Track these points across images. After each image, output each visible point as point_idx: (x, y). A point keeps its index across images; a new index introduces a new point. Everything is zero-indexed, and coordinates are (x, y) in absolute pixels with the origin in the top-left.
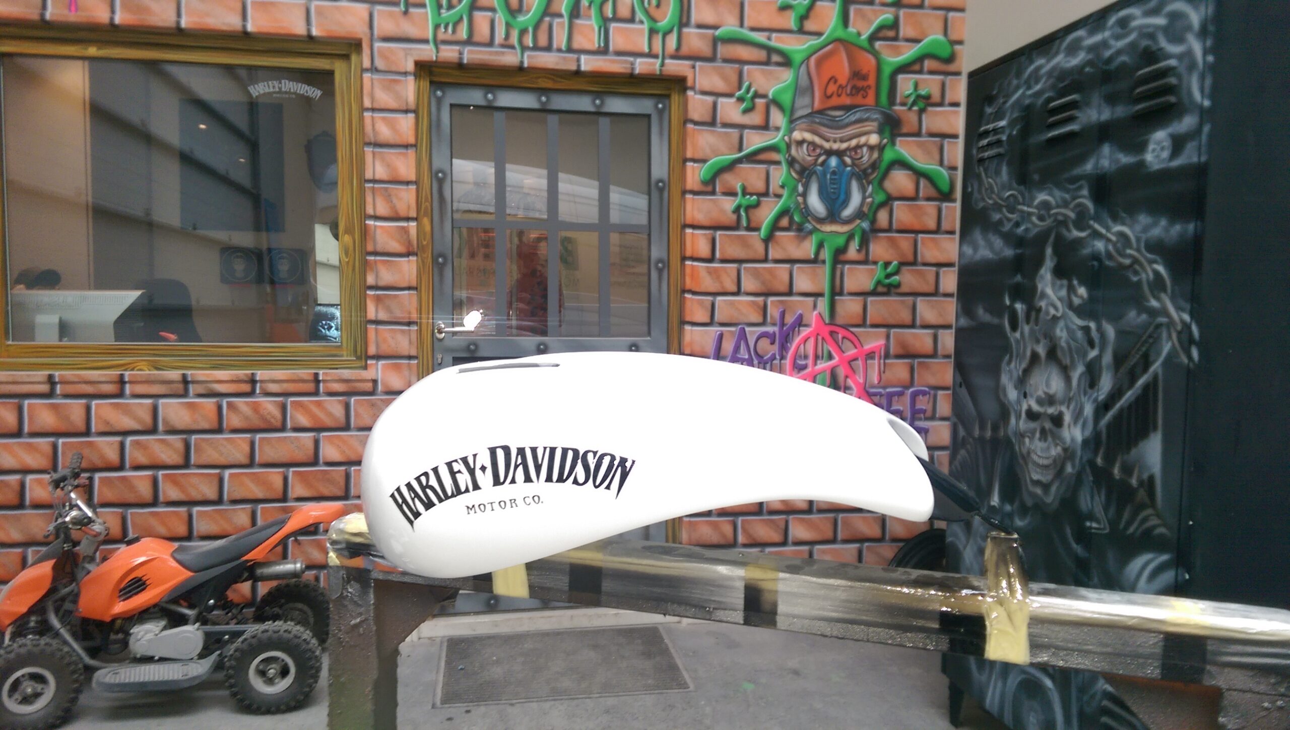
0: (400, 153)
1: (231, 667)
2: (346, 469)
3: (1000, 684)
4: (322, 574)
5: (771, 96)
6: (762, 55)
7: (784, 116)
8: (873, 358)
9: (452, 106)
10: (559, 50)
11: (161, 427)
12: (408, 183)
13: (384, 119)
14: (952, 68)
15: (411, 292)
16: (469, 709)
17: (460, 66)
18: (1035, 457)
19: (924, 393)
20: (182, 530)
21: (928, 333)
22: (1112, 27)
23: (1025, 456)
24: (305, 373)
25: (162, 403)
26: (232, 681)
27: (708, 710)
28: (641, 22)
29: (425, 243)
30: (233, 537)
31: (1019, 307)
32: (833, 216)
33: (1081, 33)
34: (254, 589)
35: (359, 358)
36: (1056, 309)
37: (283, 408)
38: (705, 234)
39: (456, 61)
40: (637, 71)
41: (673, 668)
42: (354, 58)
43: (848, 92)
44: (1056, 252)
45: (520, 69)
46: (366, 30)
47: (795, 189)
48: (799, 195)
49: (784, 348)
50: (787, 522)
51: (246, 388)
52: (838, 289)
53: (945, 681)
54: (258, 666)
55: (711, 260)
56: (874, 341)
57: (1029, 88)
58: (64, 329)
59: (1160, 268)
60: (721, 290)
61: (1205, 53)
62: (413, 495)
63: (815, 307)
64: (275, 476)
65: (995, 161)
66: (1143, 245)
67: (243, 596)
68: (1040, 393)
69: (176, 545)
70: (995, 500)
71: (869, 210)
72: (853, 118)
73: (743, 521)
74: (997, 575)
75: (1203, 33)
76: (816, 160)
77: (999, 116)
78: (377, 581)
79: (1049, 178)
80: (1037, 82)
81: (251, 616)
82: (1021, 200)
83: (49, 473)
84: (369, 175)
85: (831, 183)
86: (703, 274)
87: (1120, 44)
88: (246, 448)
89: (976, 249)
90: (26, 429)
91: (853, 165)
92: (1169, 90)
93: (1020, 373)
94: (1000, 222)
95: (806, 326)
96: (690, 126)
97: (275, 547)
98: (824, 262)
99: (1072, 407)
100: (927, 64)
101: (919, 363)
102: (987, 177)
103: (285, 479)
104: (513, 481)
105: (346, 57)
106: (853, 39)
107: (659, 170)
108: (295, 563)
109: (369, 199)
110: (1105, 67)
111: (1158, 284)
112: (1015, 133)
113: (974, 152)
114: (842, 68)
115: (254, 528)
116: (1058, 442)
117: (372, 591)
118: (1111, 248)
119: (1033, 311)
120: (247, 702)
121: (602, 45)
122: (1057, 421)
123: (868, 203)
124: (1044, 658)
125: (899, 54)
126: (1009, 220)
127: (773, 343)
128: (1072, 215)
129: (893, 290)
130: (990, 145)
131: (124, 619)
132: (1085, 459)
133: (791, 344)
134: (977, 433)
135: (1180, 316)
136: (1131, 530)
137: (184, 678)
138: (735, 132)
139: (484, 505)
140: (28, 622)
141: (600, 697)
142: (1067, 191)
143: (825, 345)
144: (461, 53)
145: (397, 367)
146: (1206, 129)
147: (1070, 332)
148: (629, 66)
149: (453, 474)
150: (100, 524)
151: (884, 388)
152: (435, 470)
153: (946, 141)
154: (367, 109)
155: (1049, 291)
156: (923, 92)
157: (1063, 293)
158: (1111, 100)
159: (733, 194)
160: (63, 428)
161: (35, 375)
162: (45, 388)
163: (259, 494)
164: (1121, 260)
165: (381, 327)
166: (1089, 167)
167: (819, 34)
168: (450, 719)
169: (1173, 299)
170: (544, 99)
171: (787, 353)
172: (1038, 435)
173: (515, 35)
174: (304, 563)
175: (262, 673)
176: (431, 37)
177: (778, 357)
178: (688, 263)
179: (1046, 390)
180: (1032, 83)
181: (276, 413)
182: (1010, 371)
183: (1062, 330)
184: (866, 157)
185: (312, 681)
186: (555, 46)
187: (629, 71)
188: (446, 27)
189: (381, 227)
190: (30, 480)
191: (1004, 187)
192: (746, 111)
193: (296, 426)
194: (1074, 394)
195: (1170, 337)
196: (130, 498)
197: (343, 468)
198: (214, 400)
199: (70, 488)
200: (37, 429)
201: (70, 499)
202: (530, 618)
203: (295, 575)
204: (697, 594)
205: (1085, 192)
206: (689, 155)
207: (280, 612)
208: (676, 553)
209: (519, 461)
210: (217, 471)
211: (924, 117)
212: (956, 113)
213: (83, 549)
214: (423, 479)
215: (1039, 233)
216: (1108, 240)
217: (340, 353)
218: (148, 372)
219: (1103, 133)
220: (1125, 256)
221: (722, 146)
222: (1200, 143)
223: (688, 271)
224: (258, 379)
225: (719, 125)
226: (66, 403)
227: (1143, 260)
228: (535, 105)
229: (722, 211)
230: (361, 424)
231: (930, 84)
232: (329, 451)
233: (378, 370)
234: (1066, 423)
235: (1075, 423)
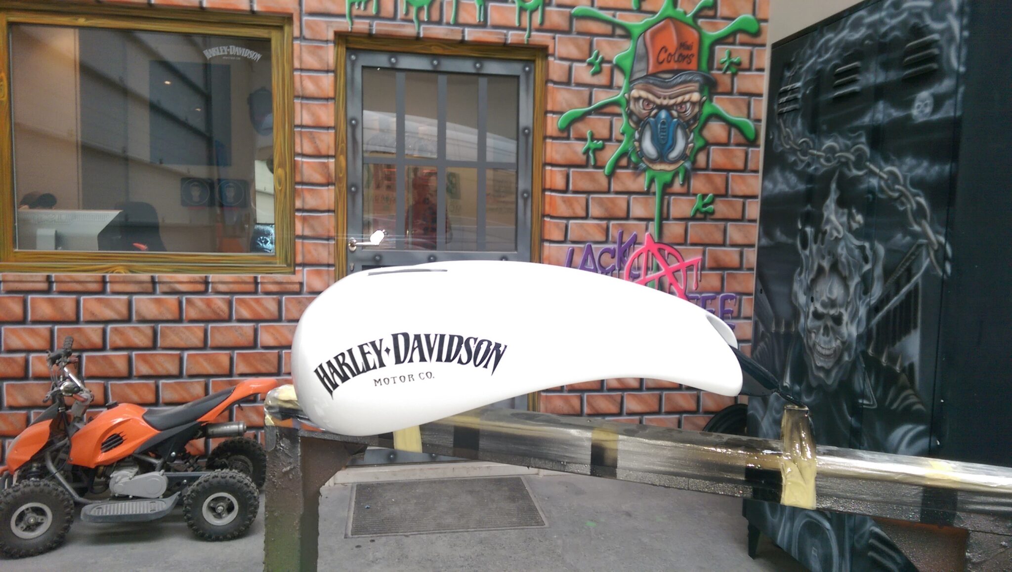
0: (323, 104)
1: (189, 505)
2: (279, 352)
3: (788, 525)
4: (259, 434)
5: (614, 62)
6: (608, 29)
7: (625, 78)
8: (692, 270)
9: (363, 67)
10: (448, 24)
11: (134, 317)
12: (328, 128)
13: (309, 77)
14: (758, 40)
15: (330, 214)
16: (373, 539)
17: (370, 36)
18: (819, 349)
19: (732, 298)
20: (151, 398)
21: (735, 251)
22: (888, 8)
23: (812, 347)
24: (247, 276)
25: (135, 299)
26: (189, 515)
27: (560, 542)
28: (513, 2)
29: (341, 175)
30: (190, 404)
31: (809, 230)
32: (662, 158)
33: (862, 13)
34: (206, 445)
35: (289, 265)
36: (838, 232)
37: (230, 304)
38: (561, 171)
39: (367, 31)
40: (509, 41)
41: (532, 509)
42: (286, 28)
43: (676, 59)
44: (839, 187)
45: (417, 39)
46: (297, 7)
47: (633, 135)
48: (636, 141)
49: (622, 261)
50: (622, 398)
51: (201, 287)
52: (665, 215)
53: (745, 522)
54: (209, 503)
55: (566, 191)
56: (693, 256)
57: (820, 56)
58: (59, 240)
59: (922, 200)
60: (572, 215)
61: (962, 29)
62: (332, 371)
63: (647, 229)
64: (223, 357)
65: (793, 114)
66: (908, 182)
67: (198, 449)
68: (824, 298)
69: (146, 409)
70: (787, 382)
71: (691, 152)
72: (679, 80)
73: (587, 396)
74: (791, 439)
75: (961, 13)
76: (650, 113)
77: (795, 79)
78: (302, 437)
79: (835, 128)
80: (826, 52)
81: (204, 465)
82: (811, 144)
83: (47, 352)
84: (297, 121)
85: (661, 132)
86: (559, 202)
87: (894, 22)
88: (201, 335)
89: (775, 184)
90: (29, 318)
91: (679, 117)
92: (933, 58)
93: (809, 282)
94: (795, 163)
95: (640, 244)
96: (550, 85)
97: (223, 411)
98: (654, 194)
99: (849, 309)
100: (739, 37)
101: (728, 274)
102: (785, 127)
103: (231, 359)
104: (411, 361)
105: (281, 28)
106: (681, 17)
107: (526, 119)
108: (238, 424)
109: (298, 140)
110: (882, 40)
111: (920, 213)
112: (808, 92)
113: (776, 107)
114: (672, 40)
115: (208, 396)
116: (837, 336)
117: (299, 445)
118: (882, 183)
119: (820, 234)
120: (201, 532)
121: (482, 20)
122: (838, 320)
123: (690, 148)
124: (827, 504)
125: (717, 29)
126: (802, 161)
127: (613, 257)
128: (852, 158)
129: (708, 217)
130: (788, 102)
131: (105, 466)
132: (859, 350)
133: (627, 258)
134: (773, 329)
135: (936, 238)
136: (895, 406)
137: (152, 512)
138: (586, 90)
139: (388, 380)
140: (31, 468)
141: (476, 531)
142: (849, 139)
143: (654, 259)
144: (371, 26)
145: (319, 273)
146: (961, 89)
147: (850, 251)
148: (503, 37)
149: (364, 354)
150: (87, 392)
151: (701, 293)
152: (350, 351)
153: (753, 99)
154: (297, 69)
155: (833, 218)
156: (735, 60)
157: (844, 219)
158: (886, 66)
159: (583, 139)
160: (58, 317)
161: (36, 276)
162: (44, 286)
163: (210, 370)
164: (891, 193)
165: (306, 241)
166: (867, 119)
167: (653, 13)
168: (358, 547)
169: (931, 226)
170: (435, 62)
171: (624, 265)
172: (822, 331)
173: (413, 11)
174: (245, 424)
175: (213, 509)
176: (347, 12)
177: (617, 268)
178: (547, 193)
179: (829, 296)
180: (823, 52)
181: (224, 307)
182: (801, 281)
183: (842, 249)
185: (252, 516)
186: (445, 21)
187: (502, 41)
188: (359, 5)
189: (308, 163)
190: (33, 357)
191: (799, 135)
192: (595, 74)
193: (240, 317)
194: (851, 299)
195: (928, 255)
196: (110, 372)
197: (276, 351)
198: (176, 297)
199: (63, 364)
200: (38, 318)
201: (64, 372)
202: (421, 469)
203: (239, 433)
204: (554, 451)
205: (863, 139)
206: (549, 108)
207: (227, 462)
208: (538, 419)
209: (416, 345)
210: (178, 352)
211: (736, 79)
212: (762, 76)
213: (73, 412)
214: (340, 358)
215: (826, 172)
216: (881, 178)
217: (274, 261)
218: (124, 275)
219: (879, 92)
220: (894, 190)
221: (575, 102)
222: (956, 101)
223: (547, 200)
224: (210, 281)
225: (573, 85)
226: (60, 298)
227: (908, 194)
228: (429, 68)
229: (575, 153)
230: (291, 317)
231: (741, 53)
232: (266, 338)
233: (303, 275)
234: (844, 322)
235: (852, 322)
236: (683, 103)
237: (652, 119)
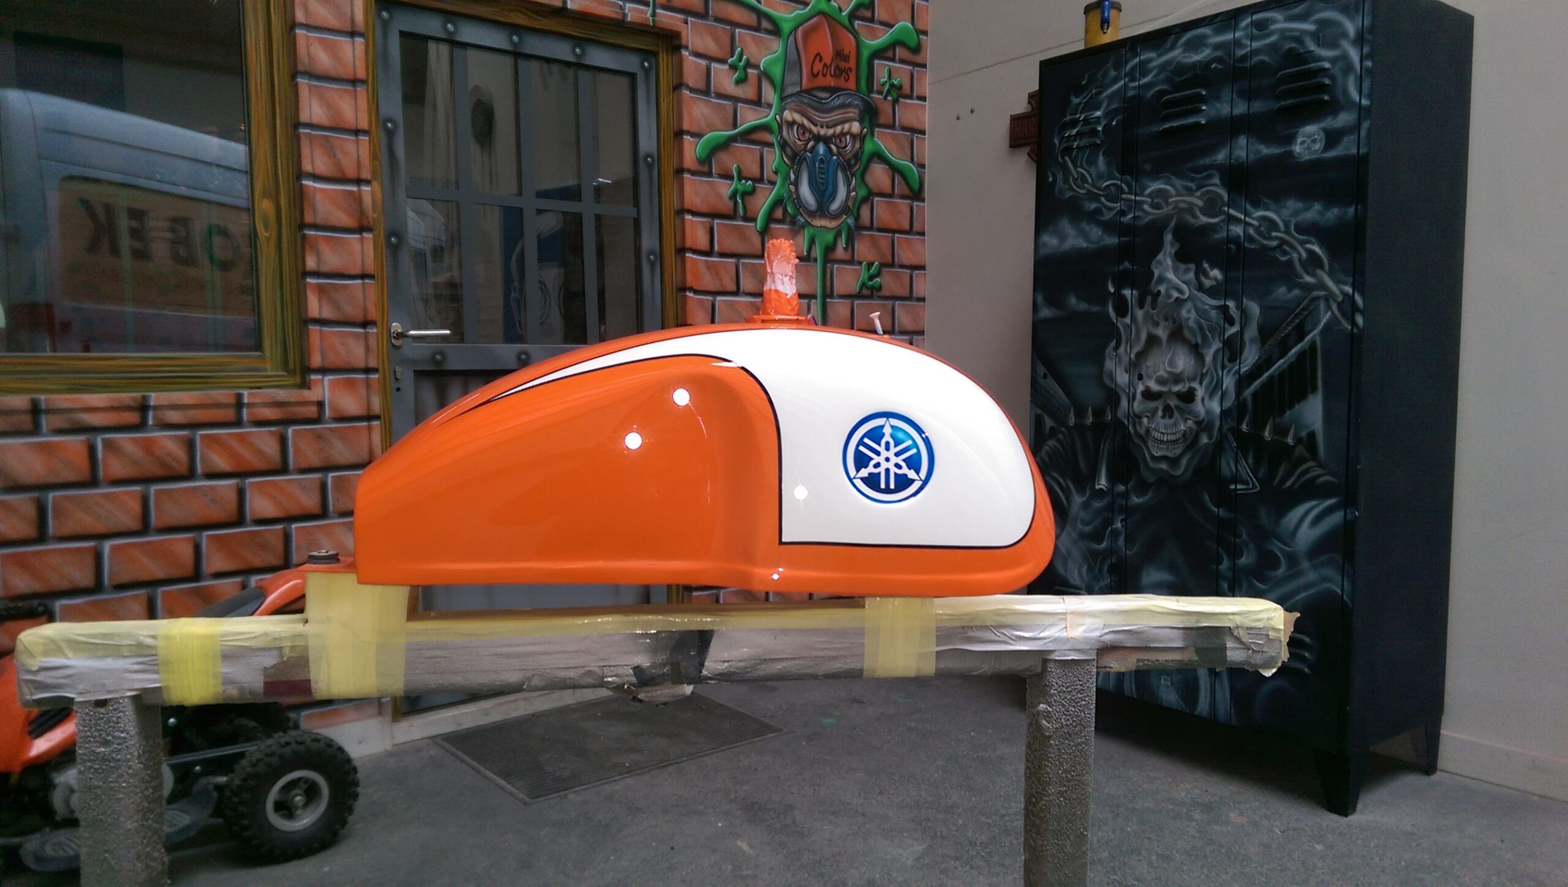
0: (346, 90)
2: (284, 528)
5: (762, 68)
7: (776, 91)
9: (403, 34)
12: (357, 132)
15: (367, 282)
18: (1157, 435)
22: (1246, 27)
23: (1143, 435)
24: (222, 394)
29: (375, 215)
31: (1127, 292)
32: (822, 210)
33: (1205, 30)
35: (292, 373)
36: (1180, 291)
37: (190, 445)
38: (702, 222)
40: (628, 19)
43: (833, 73)
44: (1178, 238)
47: (788, 175)
48: (792, 184)
51: (133, 418)
52: (828, 291)
54: (278, 794)
55: (709, 253)
57: (1133, 80)
59: (1316, 249)
60: (721, 289)
61: (1363, 58)
63: (807, 310)
64: (181, 543)
65: (1088, 151)
66: (1292, 228)
68: (1162, 373)
70: (1102, 483)
71: (854, 204)
72: (837, 102)
75: (1360, 40)
76: (806, 145)
77: (1090, 106)
79: (1163, 167)
80: (1144, 75)
82: (1126, 189)
84: (304, 117)
85: (819, 172)
86: (702, 269)
87: (1256, 44)
88: (136, 507)
89: (1063, 238)
91: (839, 154)
92: (1322, 88)
93: (1132, 356)
94: (1097, 211)
96: (685, 93)
98: (816, 260)
99: (1205, 382)
102: (1075, 166)
103: (197, 549)
106: (835, 14)
107: (647, 142)
109: (306, 150)
110: (1241, 65)
111: (1313, 261)
112: (1114, 123)
113: (1057, 141)
114: (825, 45)
116: (1187, 416)
118: (1251, 231)
119: (1148, 296)
122: (1188, 397)
123: (852, 198)
125: (875, 37)
126: (1110, 209)
128: (1200, 203)
129: (875, 293)
130: (1083, 135)
132: (1226, 427)
134: (1072, 421)
135: (1340, 289)
136: (1288, 484)
137: (177, 829)
138: (728, 104)
142: (1193, 180)
145: (350, 385)
146: (1366, 125)
147: (1202, 313)
148: (616, 10)
153: (915, 136)
154: (301, 25)
155: (1171, 275)
156: (895, 81)
157: (1191, 276)
158: (1248, 95)
159: (728, 177)
163: (157, 571)
164: (1265, 242)
165: (326, 329)
166: (1221, 157)
167: (805, 4)
169: (1331, 274)
170: (516, 38)
172: (1160, 413)
178: (687, 255)
179: (1168, 369)
180: (1138, 75)
181: (179, 452)
182: (1118, 356)
183: (1189, 311)
184: (849, 146)
187: (620, 17)
189: (322, 190)
191: (1101, 177)
192: (739, 82)
193: (210, 470)
194: (1208, 370)
195: (1329, 307)
197: (280, 527)
198: (83, 438)
205: (1216, 180)
206: (685, 127)
210: (90, 543)
211: (897, 108)
215: (1152, 222)
216: (1246, 224)
217: (260, 366)
219: (1233, 127)
220: (1270, 238)
221: (717, 120)
222: (1359, 136)
223: (688, 265)
224: (152, 403)
225: (713, 95)
227: (1293, 241)
228: (505, 45)
229: (720, 196)
230: (304, 464)
231: (901, 73)
232: (260, 504)
233: (324, 388)
234: (1198, 398)
235: (1211, 395)
236: (843, 134)
237: (809, 154)
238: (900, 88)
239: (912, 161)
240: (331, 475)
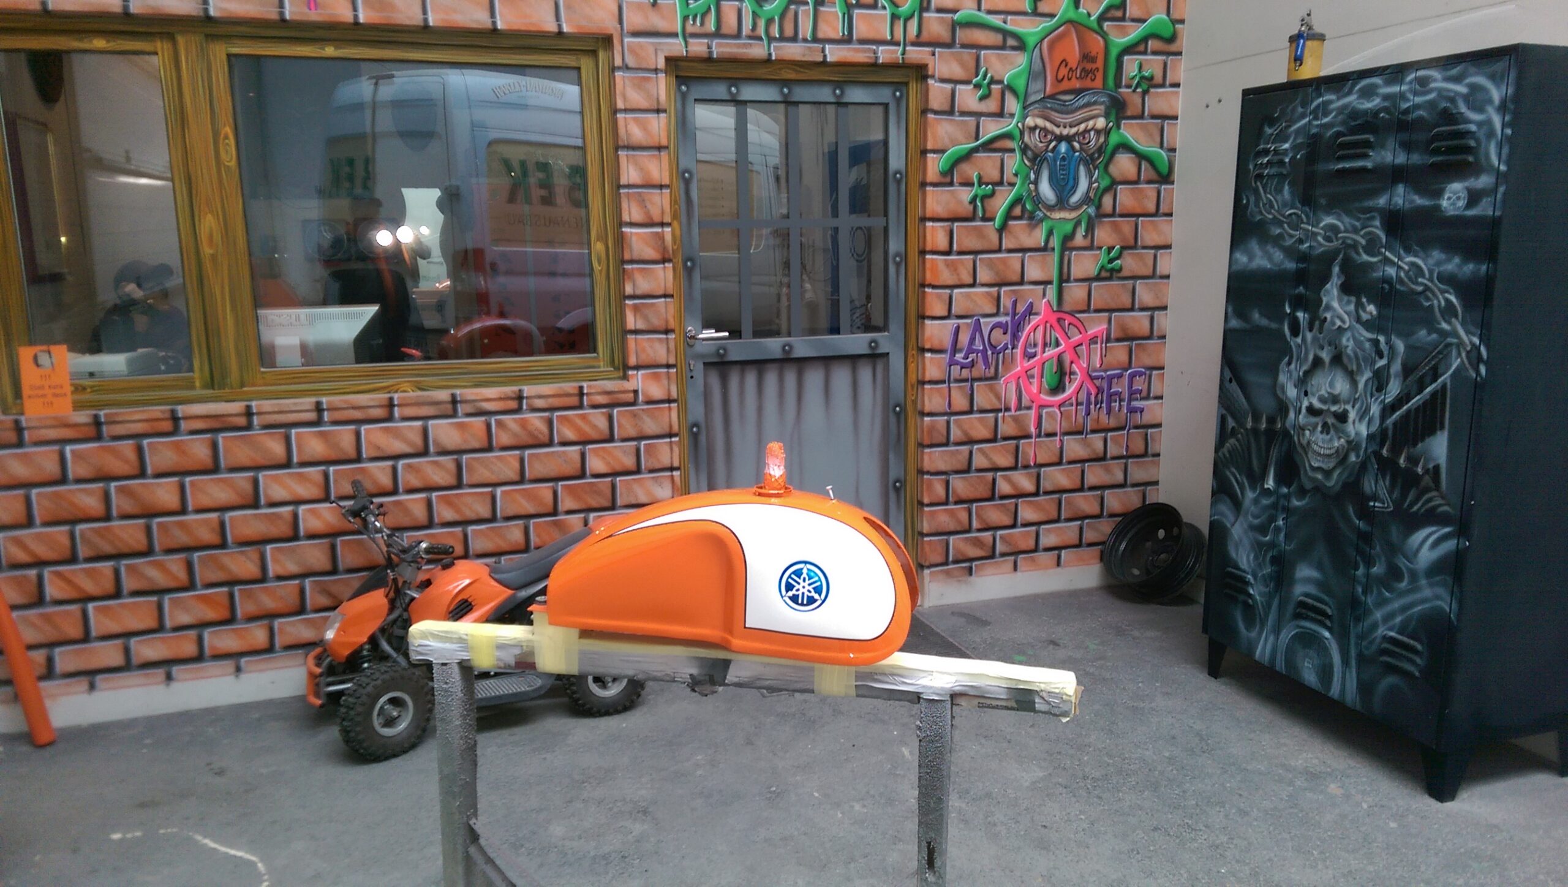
0: (653, 155)
2: (612, 481)
5: (1006, 83)
6: (997, 39)
7: (1019, 101)
8: (1096, 343)
9: (697, 101)
10: (805, 40)
11: (432, 449)
12: (661, 187)
13: (635, 119)
14: (1173, 48)
15: (668, 300)
17: (709, 60)
18: (1315, 447)
19: (1141, 374)
21: (1145, 315)
22: (1411, 82)
23: (1305, 445)
24: (570, 387)
25: (432, 425)
28: (884, 8)
29: (677, 248)
31: (1301, 315)
32: (1062, 203)
33: (1377, 80)
35: (617, 369)
36: (1343, 321)
37: (550, 423)
38: (944, 226)
39: (706, 55)
40: (880, 60)
42: (601, 55)
43: (1078, 75)
44: (1343, 271)
45: (768, 61)
46: (616, 25)
47: (1028, 176)
48: (1031, 183)
49: (1015, 337)
51: (513, 405)
52: (1065, 277)
55: (948, 253)
56: (1097, 326)
57: (1316, 118)
58: (308, 353)
59: (1453, 298)
60: (958, 283)
61: (1503, 126)
63: (1044, 295)
64: (544, 491)
65: (1276, 180)
66: (1435, 275)
68: (1323, 392)
70: (1270, 484)
71: (1095, 195)
72: (1082, 102)
75: (1503, 108)
76: (1048, 146)
77: (1282, 137)
79: (1335, 204)
80: (1325, 115)
82: (1305, 220)
84: (624, 181)
85: (1060, 169)
86: (942, 267)
87: (1418, 100)
88: (516, 465)
89: (1251, 258)
90: (295, 460)
91: (1082, 150)
92: (1468, 150)
93: (1301, 374)
94: (1280, 236)
95: (1036, 314)
96: (931, 116)
98: (1053, 249)
99: (1357, 406)
100: (1151, 44)
102: (1265, 192)
103: (555, 493)
105: (594, 53)
106: (1084, 21)
107: (896, 161)
109: (625, 205)
110: (1404, 118)
111: (1449, 311)
112: (1298, 157)
113: (1250, 166)
114: (1072, 51)
116: (1340, 435)
118: (1402, 274)
119: (1316, 321)
120: (588, 706)
121: (846, 33)
122: (1342, 417)
123: (1094, 189)
125: (1126, 34)
126: (1291, 236)
127: (1005, 333)
128: (1363, 242)
129: (1115, 274)
130: (1271, 164)
132: (1369, 451)
133: (1022, 332)
134: (1249, 424)
135: (1469, 339)
136: (1415, 508)
138: (971, 120)
140: (361, 651)
142: (1358, 219)
143: (1053, 332)
144: (709, 47)
145: (656, 377)
146: (1502, 189)
147: (1358, 343)
148: (872, 55)
151: (1105, 371)
153: (1167, 123)
154: (621, 111)
155: (1335, 304)
156: (1146, 73)
157: (1352, 307)
158: (1408, 147)
159: (970, 184)
160: (333, 456)
161: (301, 403)
162: (312, 416)
163: (531, 509)
164: (1413, 286)
165: (639, 337)
166: (1382, 201)
167: (1052, 16)
169: (1462, 325)
170: (786, 90)
171: (1018, 342)
172: (1319, 428)
173: (762, 24)
176: (679, 30)
177: (1010, 346)
178: (928, 257)
179: (1329, 390)
180: (1320, 114)
181: (543, 428)
182: (1290, 372)
183: (1348, 340)
184: (1093, 141)
186: (800, 36)
187: (872, 61)
188: (694, 20)
189: (636, 234)
190: (303, 510)
191: (1285, 205)
192: (982, 98)
193: (561, 440)
194: (1360, 396)
195: (1459, 354)
196: (406, 521)
197: (609, 479)
198: (483, 419)
200: (306, 458)
205: (1377, 223)
206: (929, 146)
210: (489, 489)
211: (1147, 98)
215: (1323, 253)
216: (1399, 267)
217: (596, 364)
218: (413, 394)
219: (1397, 175)
220: (1417, 283)
221: (959, 135)
222: (1495, 200)
223: (928, 265)
224: (525, 394)
225: (957, 114)
226: (333, 431)
227: (1436, 291)
228: (778, 98)
229: (960, 202)
230: (625, 435)
231: (1153, 65)
232: (595, 464)
233: (638, 380)
234: (1350, 420)
235: (1361, 419)
236: (1087, 131)
237: (1050, 154)
238: (1151, 79)
239: (1162, 147)
240: (643, 443)
